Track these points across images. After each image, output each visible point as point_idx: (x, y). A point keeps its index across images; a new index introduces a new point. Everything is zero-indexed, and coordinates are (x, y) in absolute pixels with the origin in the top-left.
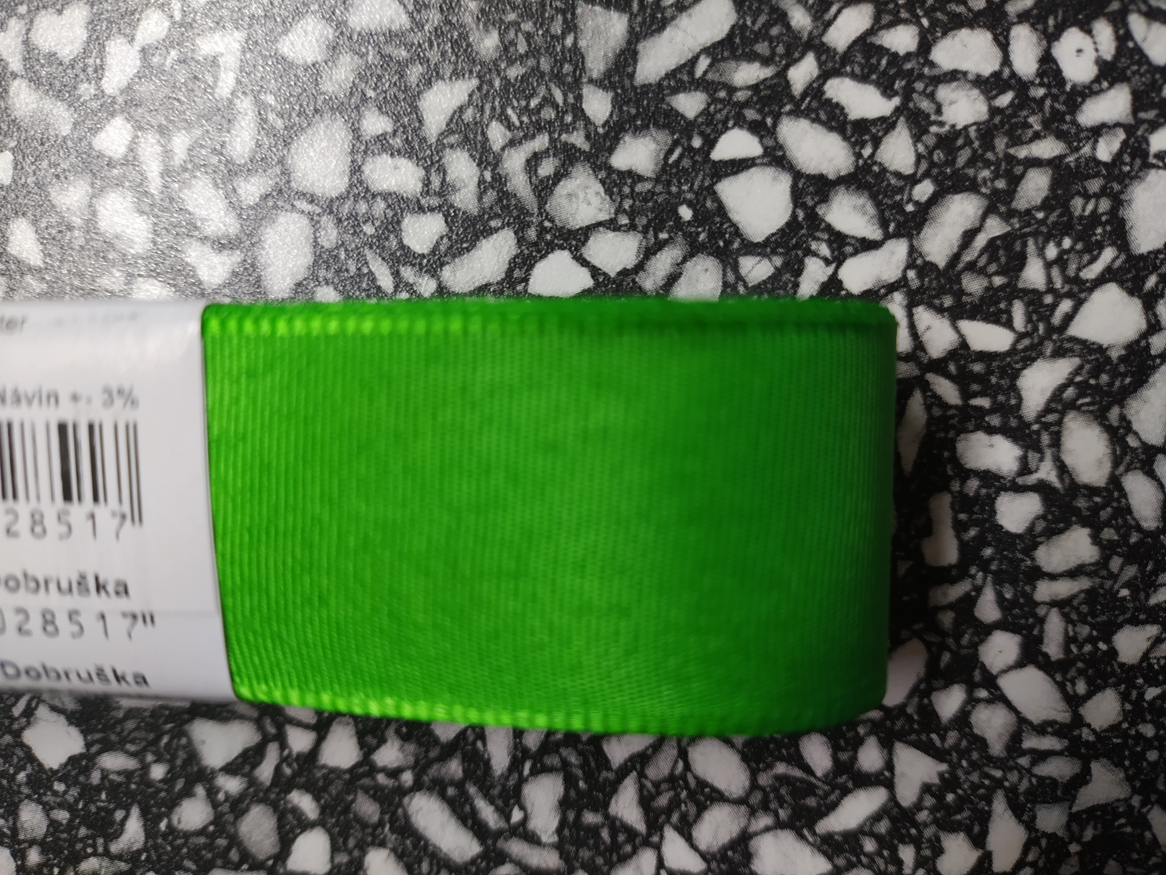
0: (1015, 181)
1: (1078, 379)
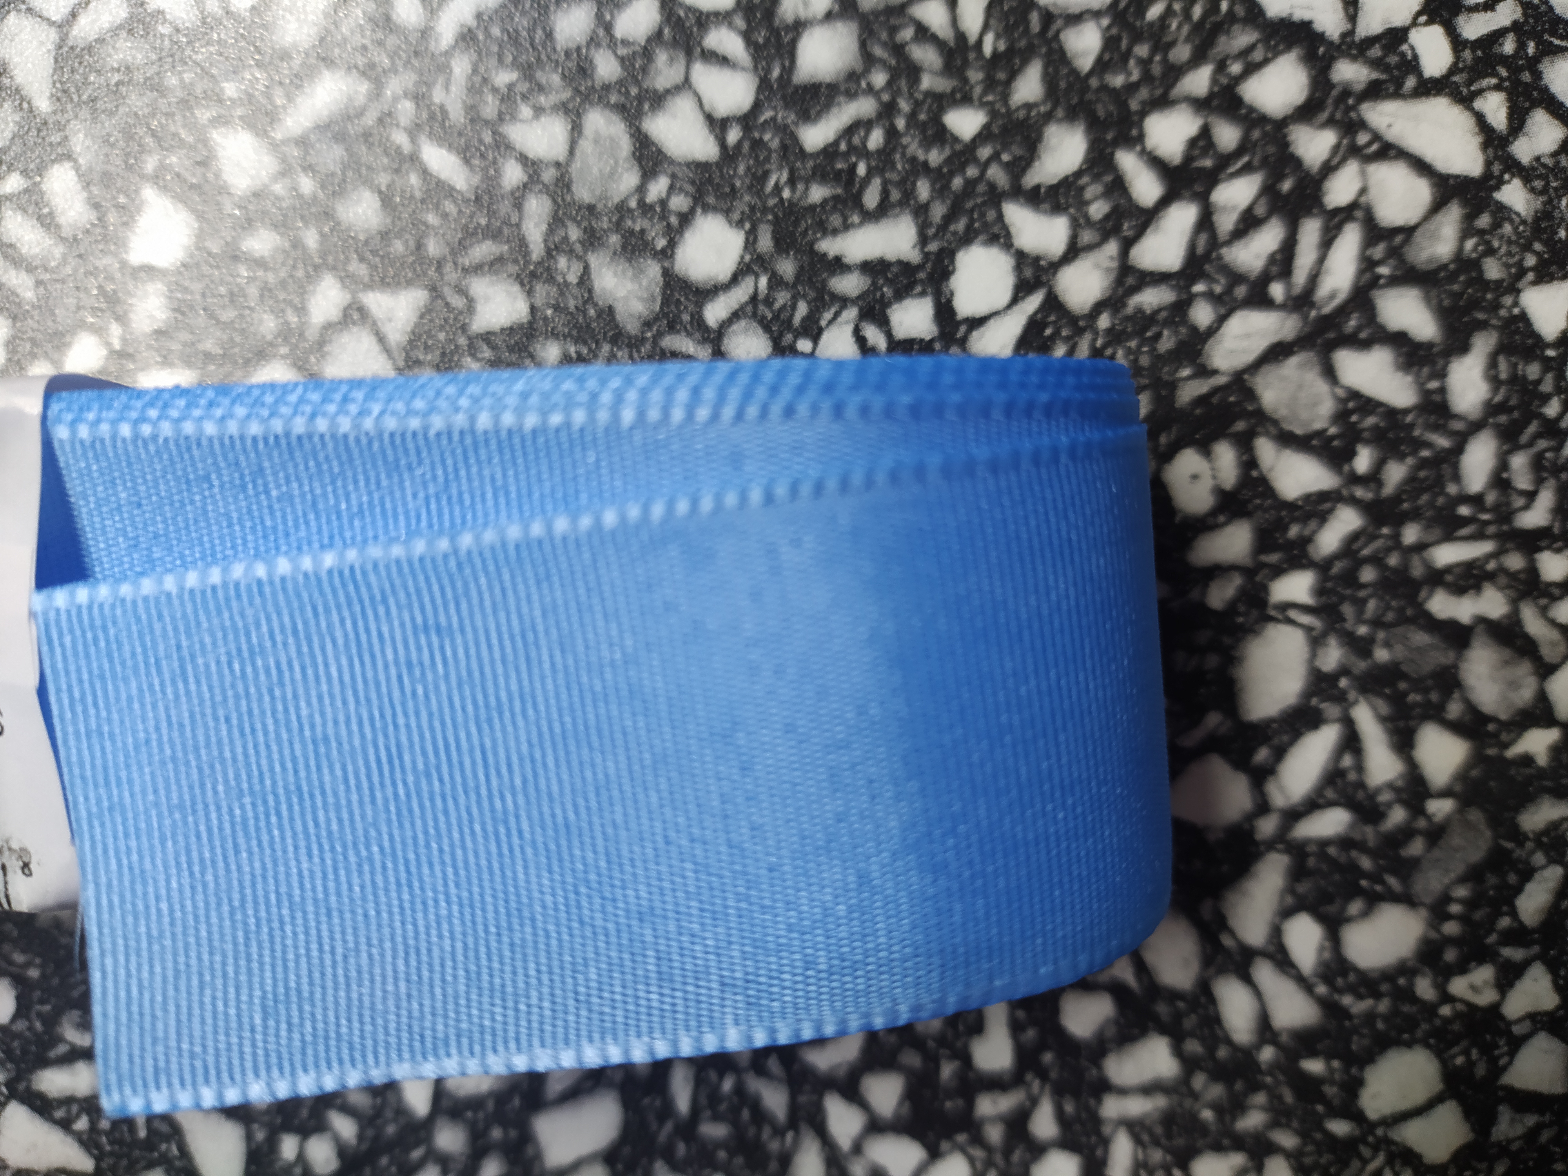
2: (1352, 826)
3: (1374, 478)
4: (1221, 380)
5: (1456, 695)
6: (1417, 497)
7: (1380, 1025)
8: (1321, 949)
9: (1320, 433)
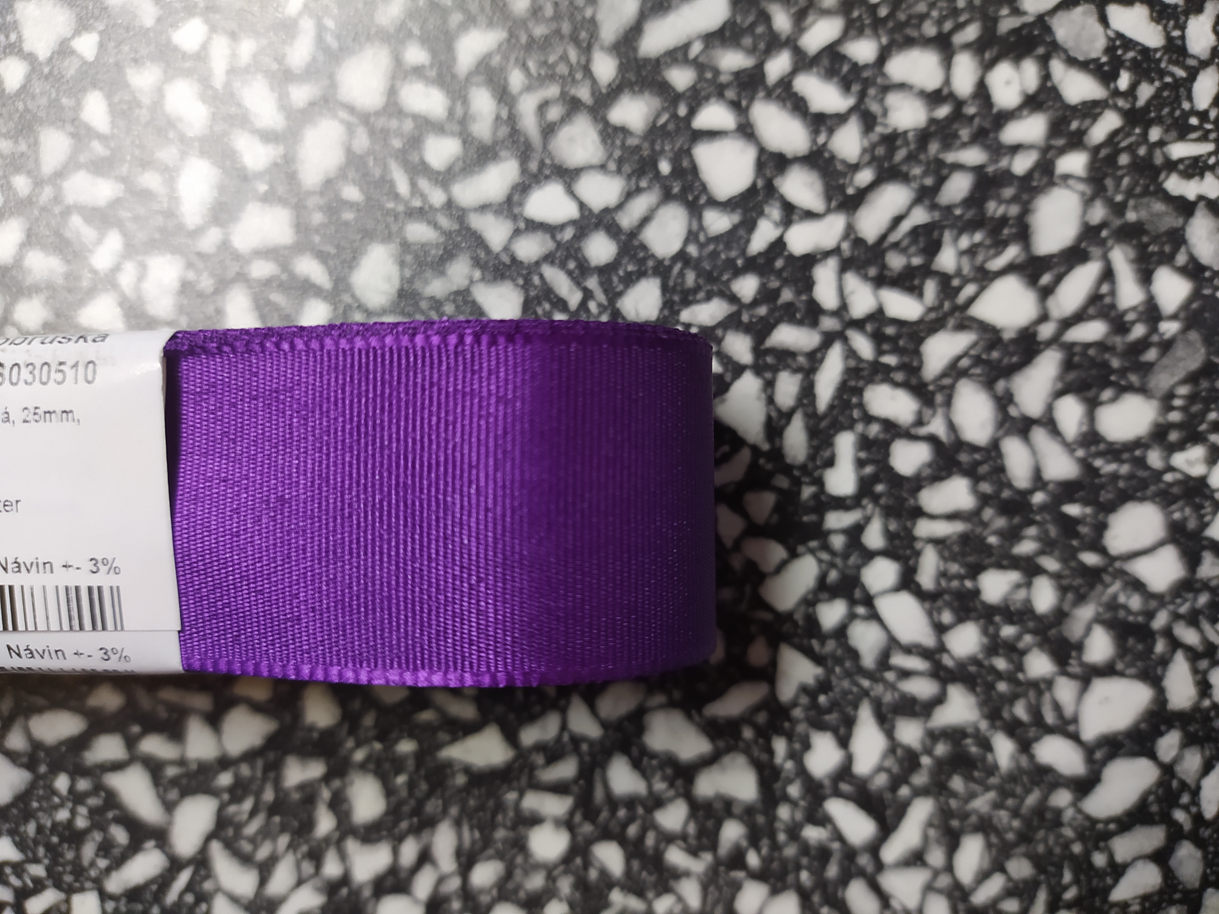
0: (941, 180)
1: (973, 352)
2: (1107, 335)
3: (1131, 93)
4: (1029, 19)
5: (1183, 249)
6: (1161, 110)
7: (1121, 484)
8: (1081, 424)
9: (1096, 60)
